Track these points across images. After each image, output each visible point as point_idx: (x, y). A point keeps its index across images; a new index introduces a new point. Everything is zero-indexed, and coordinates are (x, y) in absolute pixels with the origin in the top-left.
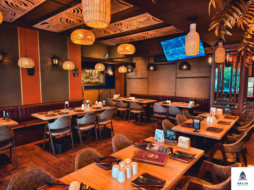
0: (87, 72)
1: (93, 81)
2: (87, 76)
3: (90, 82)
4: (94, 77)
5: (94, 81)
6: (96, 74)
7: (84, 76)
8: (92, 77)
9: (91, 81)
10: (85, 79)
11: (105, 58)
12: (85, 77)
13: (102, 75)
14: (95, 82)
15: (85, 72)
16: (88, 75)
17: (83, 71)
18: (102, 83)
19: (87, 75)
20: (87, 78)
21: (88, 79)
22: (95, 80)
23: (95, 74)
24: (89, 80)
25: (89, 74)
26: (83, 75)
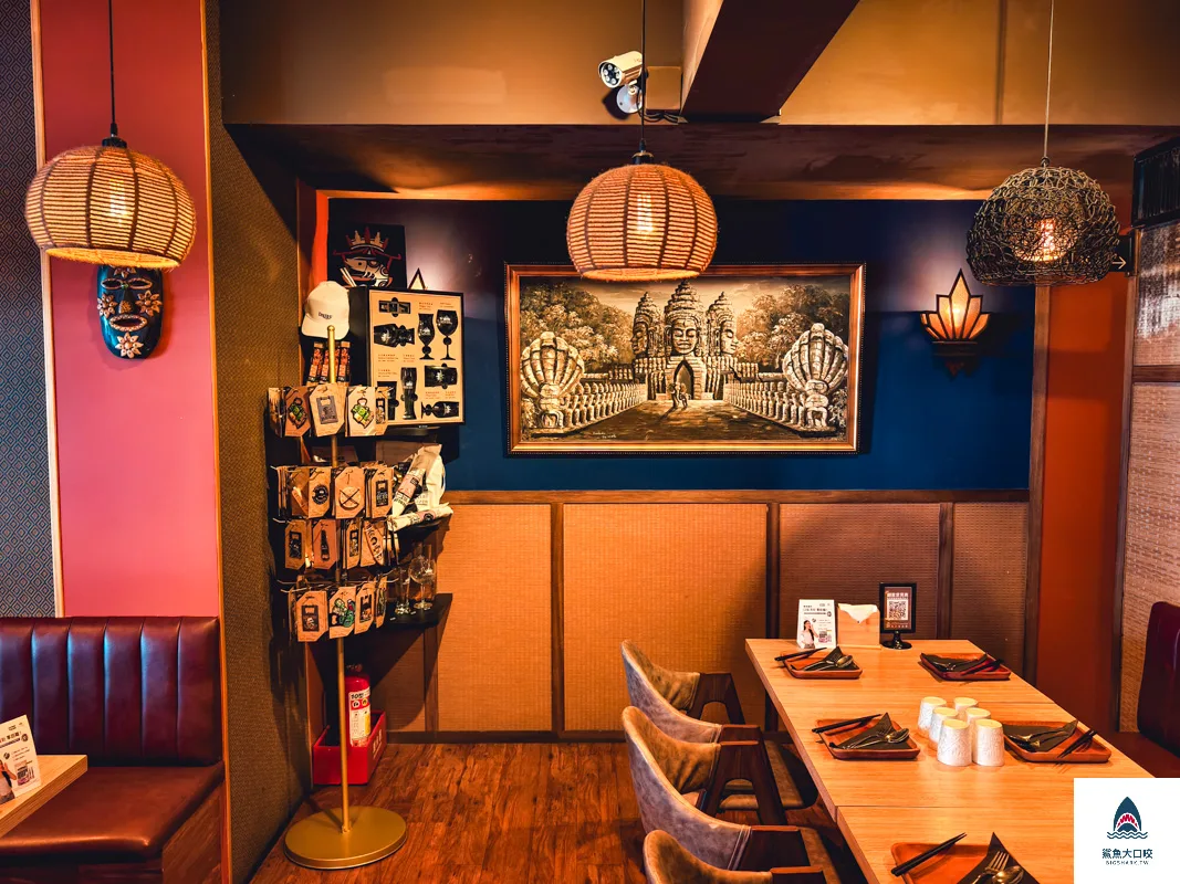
0: (608, 316)
1: (694, 405)
2: (612, 350)
3: (649, 416)
4: (699, 365)
5: (706, 401)
6: (734, 326)
7: (574, 353)
8: (676, 361)
9: (664, 402)
10: (591, 382)
11: (624, 116)
12: (589, 361)
13: (811, 341)
14: (714, 412)
15: (586, 315)
16: (626, 338)
17: (559, 310)
18: (821, 425)
19: (608, 342)
20: (609, 371)
21: (622, 382)
22: (719, 395)
23: (722, 328)
24: (640, 393)
25: (636, 329)
26: (563, 345)
